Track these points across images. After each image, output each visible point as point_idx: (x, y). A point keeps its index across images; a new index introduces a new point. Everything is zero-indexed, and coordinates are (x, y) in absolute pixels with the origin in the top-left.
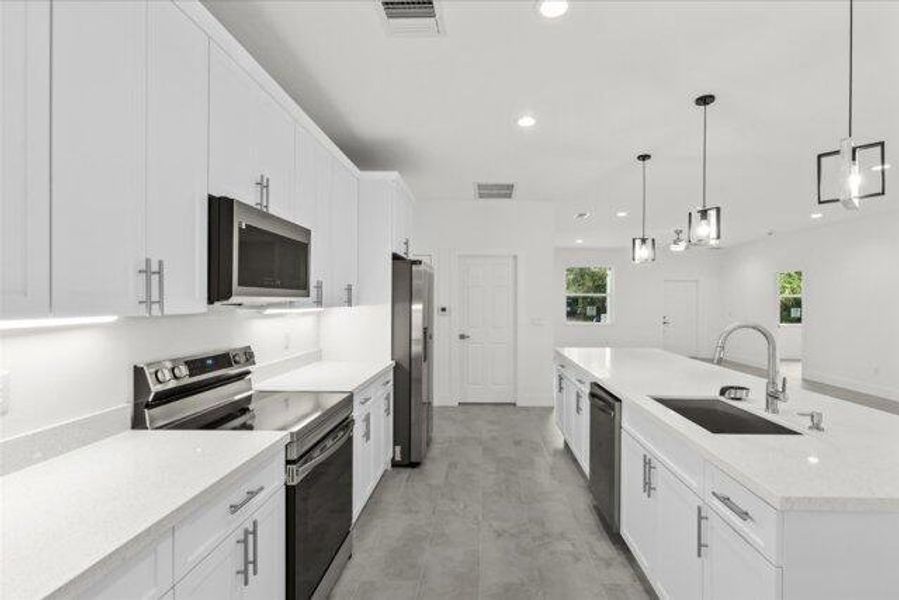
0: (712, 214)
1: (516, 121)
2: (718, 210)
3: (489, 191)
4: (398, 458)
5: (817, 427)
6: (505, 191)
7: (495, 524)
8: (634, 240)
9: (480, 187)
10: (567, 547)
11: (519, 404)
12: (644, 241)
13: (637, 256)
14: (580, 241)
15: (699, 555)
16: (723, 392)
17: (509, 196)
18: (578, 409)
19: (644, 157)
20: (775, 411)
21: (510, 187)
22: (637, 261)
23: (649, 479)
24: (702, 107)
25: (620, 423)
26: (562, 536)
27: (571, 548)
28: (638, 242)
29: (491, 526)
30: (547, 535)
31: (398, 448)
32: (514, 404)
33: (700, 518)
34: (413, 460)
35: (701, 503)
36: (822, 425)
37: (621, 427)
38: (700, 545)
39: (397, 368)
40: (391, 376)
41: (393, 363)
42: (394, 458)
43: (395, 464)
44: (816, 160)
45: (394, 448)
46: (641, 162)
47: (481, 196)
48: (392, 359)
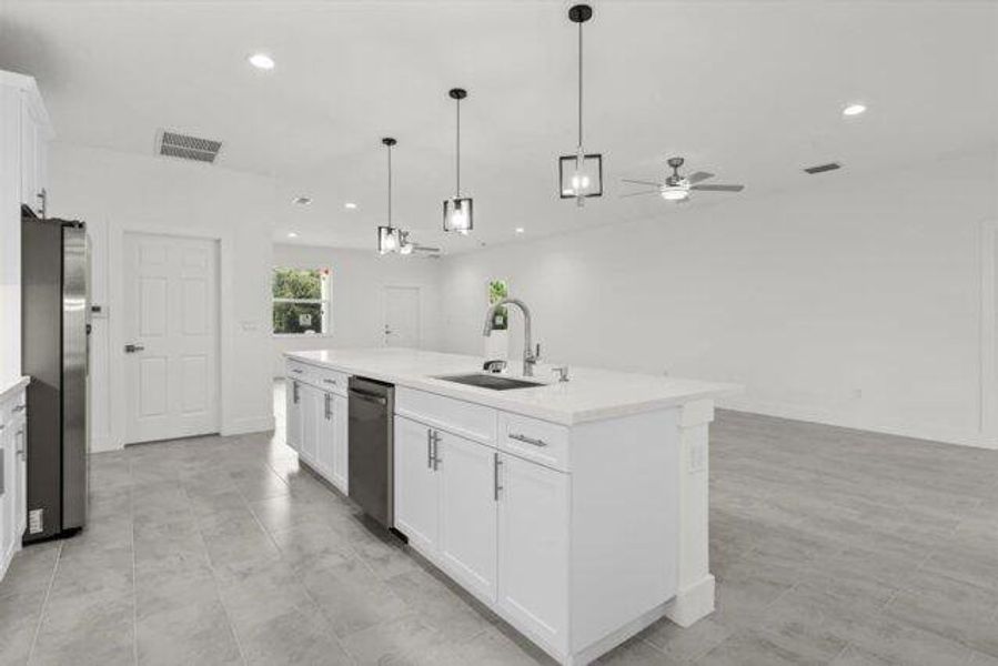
0: (465, 205)
1: (249, 56)
2: (470, 200)
3: (178, 146)
4: (37, 528)
5: (564, 379)
6: (204, 151)
7: (234, 566)
8: (380, 228)
9: (167, 137)
10: (333, 560)
11: (224, 433)
12: (390, 230)
13: (383, 247)
14: (292, 235)
15: (496, 498)
16: (486, 366)
17: (209, 159)
18: (328, 413)
19: (389, 142)
20: (531, 375)
21: (215, 146)
22: (382, 253)
23: (435, 452)
24: (456, 100)
25: (393, 410)
26: (326, 551)
27: (341, 560)
28: (384, 231)
29: (230, 569)
30: (310, 556)
31: (37, 515)
32: (217, 434)
33: (497, 463)
34: (67, 525)
35: (495, 451)
36: (568, 377)
37: (394, 414)
38: (497, 488)
39: (34, 389)
40: (23, 400)
41: (27, 380)
42: (28, 530)
43: (29, 540)
44: (557, 163)
45: (28, 515)
46: (386, 146)
47: (165, 151)
48: (23, 374)
